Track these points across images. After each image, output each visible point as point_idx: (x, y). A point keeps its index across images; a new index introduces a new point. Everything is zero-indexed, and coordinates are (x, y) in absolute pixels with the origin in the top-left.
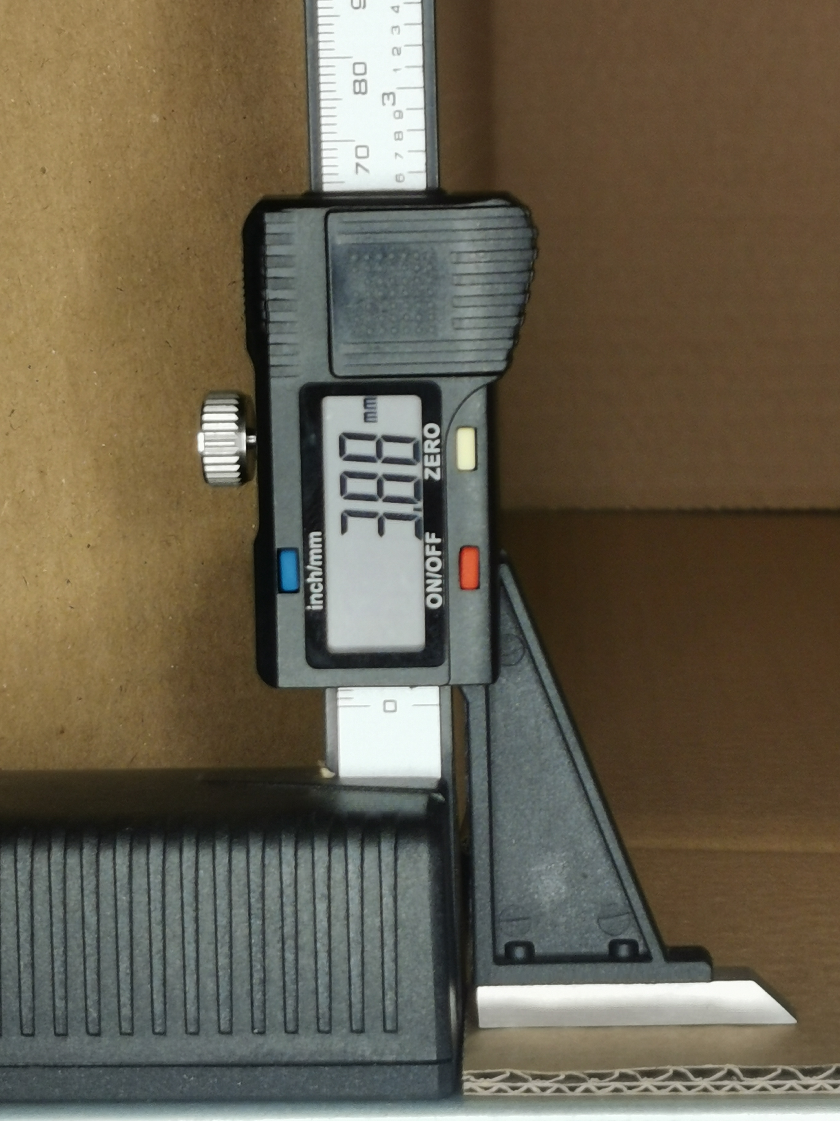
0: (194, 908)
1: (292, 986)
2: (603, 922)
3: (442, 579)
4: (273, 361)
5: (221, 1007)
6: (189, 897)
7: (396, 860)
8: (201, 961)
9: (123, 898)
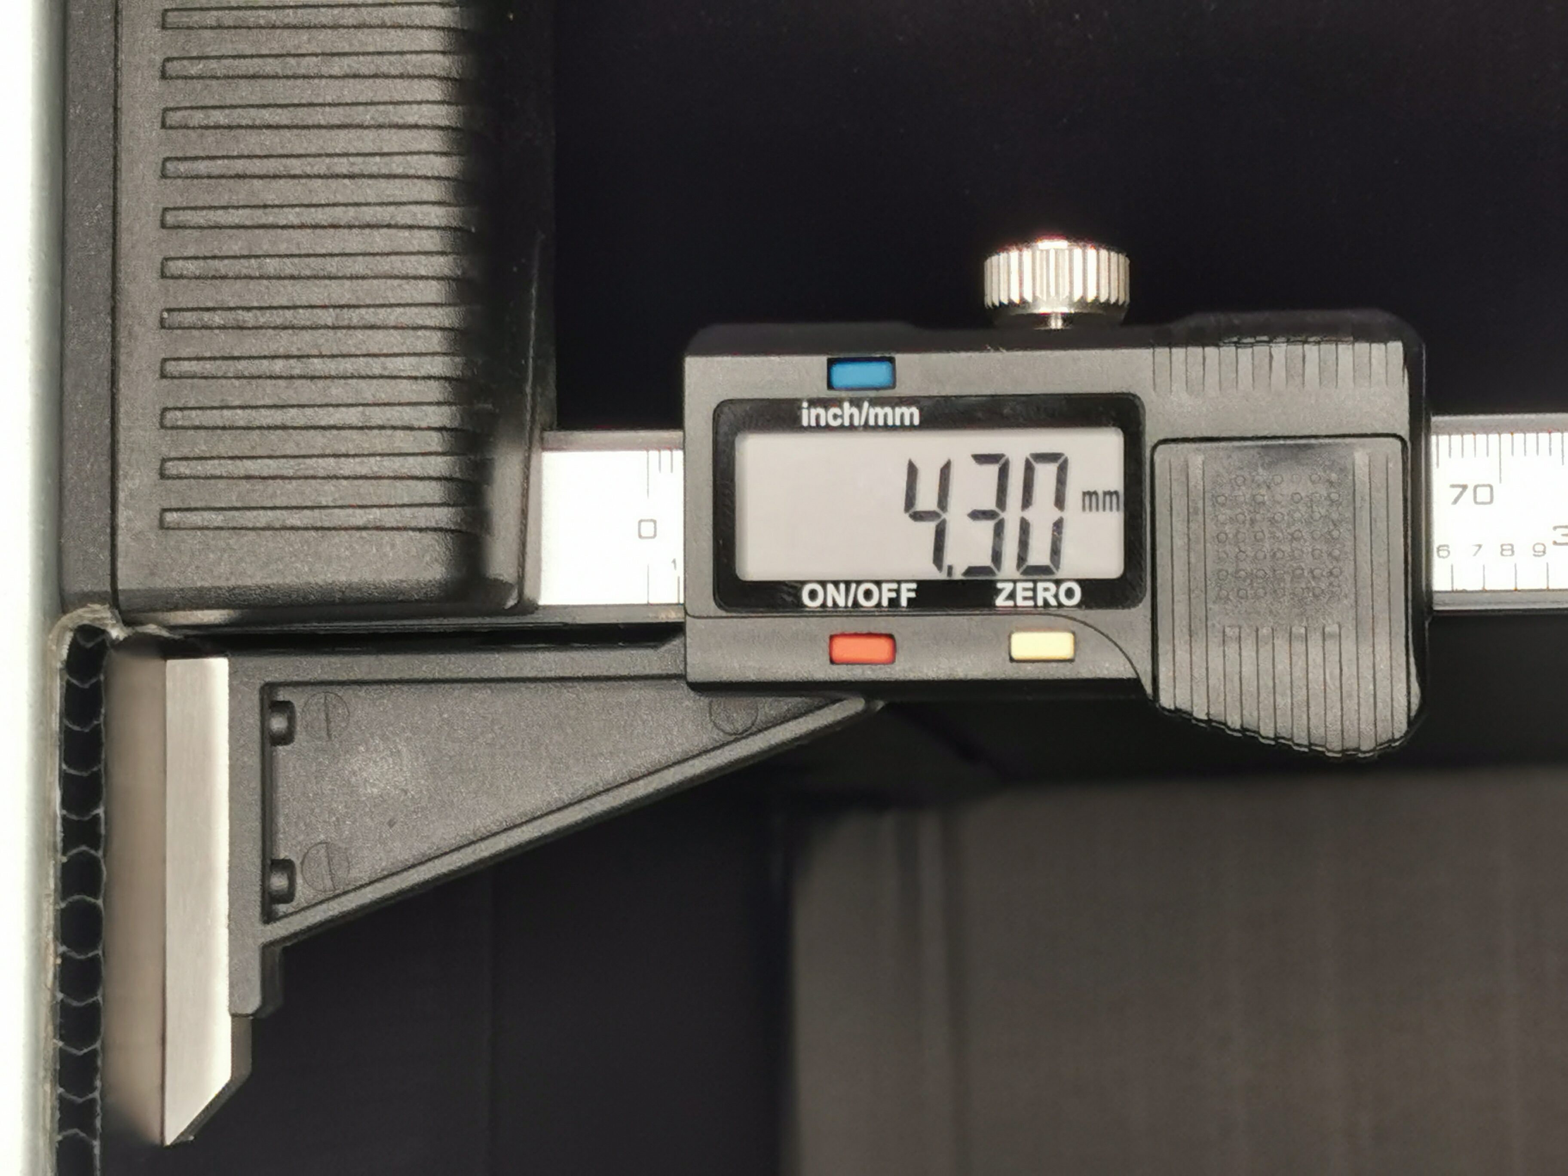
0: (352, 223)
1: (232, 370)
2: (322, 851)
3: (846, 607)
4: (1179, 353)
5: (201, 262)
6: (369, 214)
7: (420, 530)
8: (272, 232)
9: (368, 116)
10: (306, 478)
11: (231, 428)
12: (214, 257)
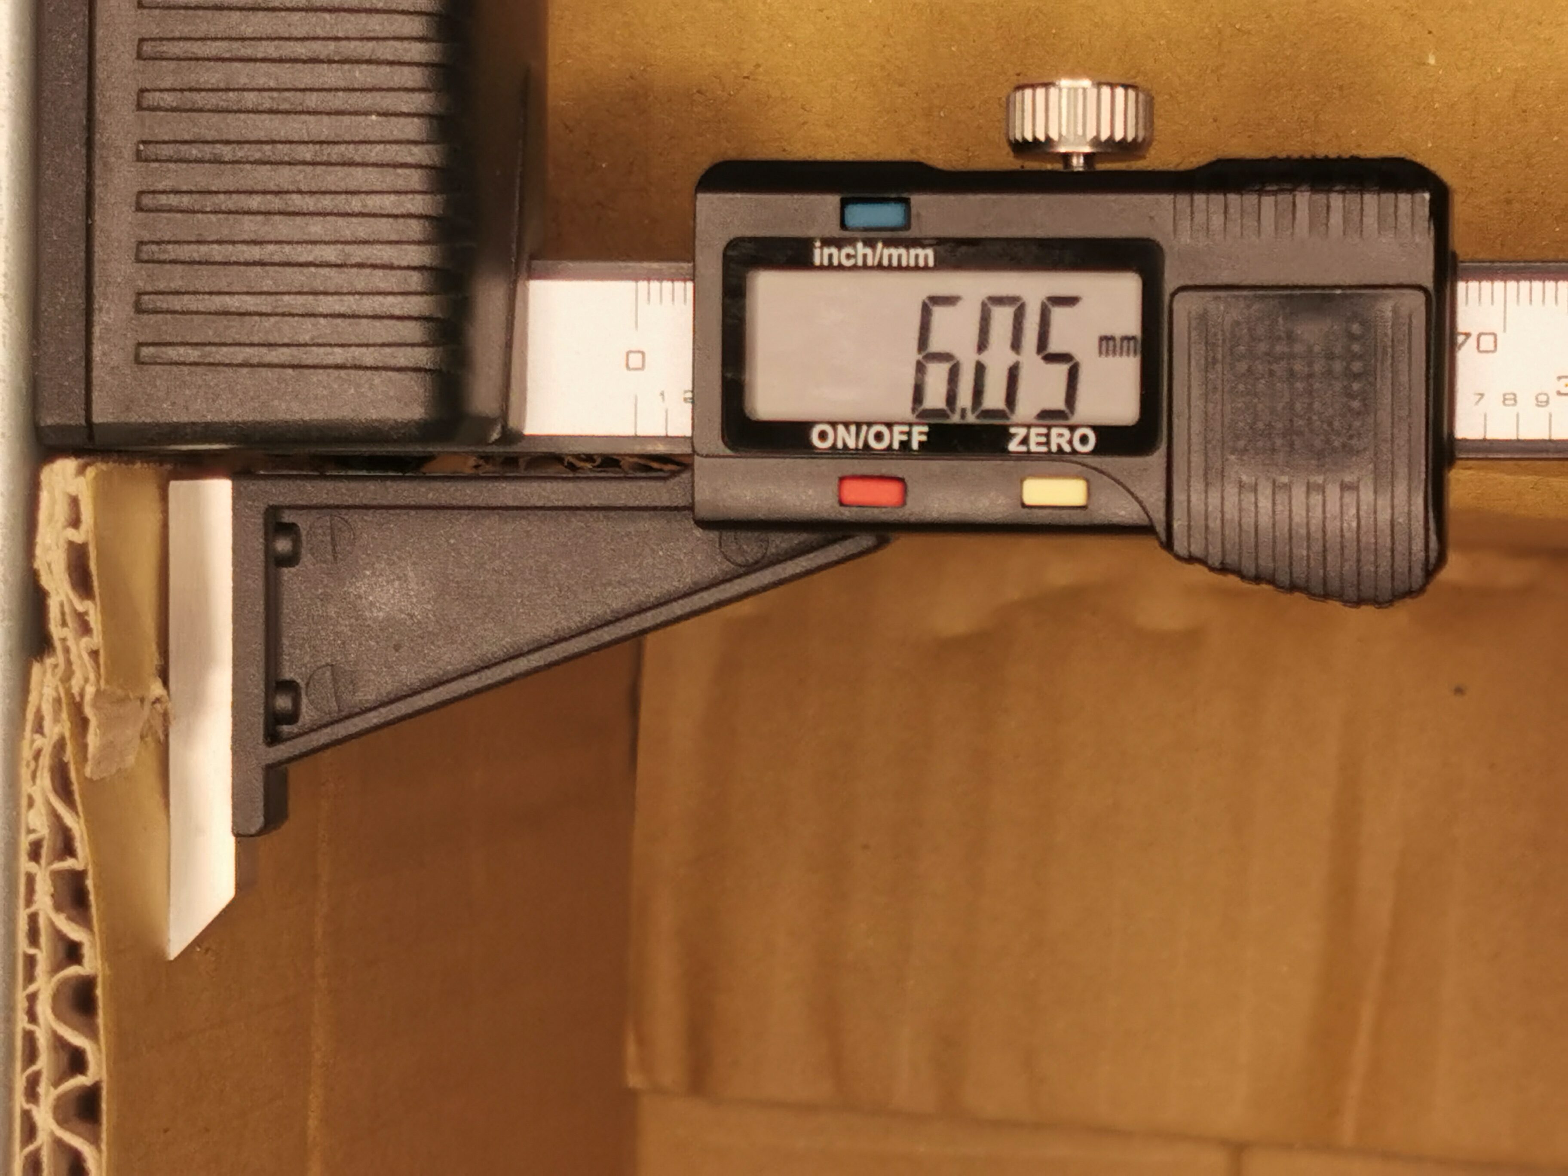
0: (331, 57)
1: (209, 204)
2: (328, 674)
3: (857, 449)
4: (1200, 199)
5: (179, 94)
6: (349, 49)
7: (400, 370)
8: (251, 65)
10: (283, 315)
11: (207, 263)
12: (191, 90)
